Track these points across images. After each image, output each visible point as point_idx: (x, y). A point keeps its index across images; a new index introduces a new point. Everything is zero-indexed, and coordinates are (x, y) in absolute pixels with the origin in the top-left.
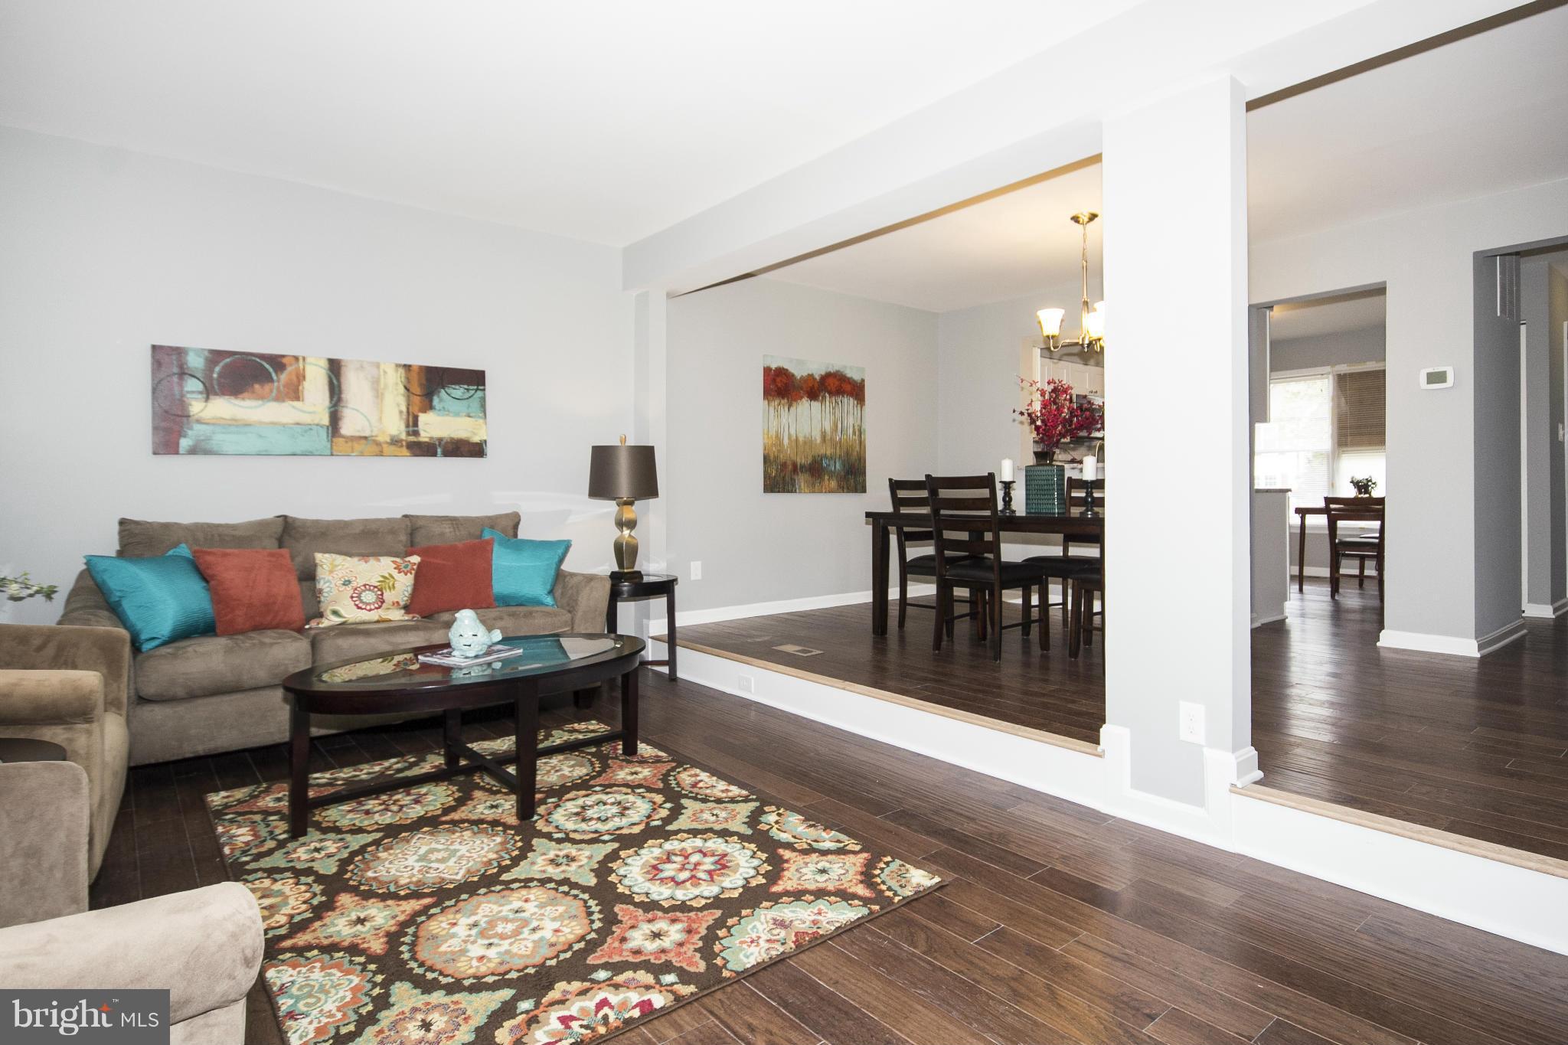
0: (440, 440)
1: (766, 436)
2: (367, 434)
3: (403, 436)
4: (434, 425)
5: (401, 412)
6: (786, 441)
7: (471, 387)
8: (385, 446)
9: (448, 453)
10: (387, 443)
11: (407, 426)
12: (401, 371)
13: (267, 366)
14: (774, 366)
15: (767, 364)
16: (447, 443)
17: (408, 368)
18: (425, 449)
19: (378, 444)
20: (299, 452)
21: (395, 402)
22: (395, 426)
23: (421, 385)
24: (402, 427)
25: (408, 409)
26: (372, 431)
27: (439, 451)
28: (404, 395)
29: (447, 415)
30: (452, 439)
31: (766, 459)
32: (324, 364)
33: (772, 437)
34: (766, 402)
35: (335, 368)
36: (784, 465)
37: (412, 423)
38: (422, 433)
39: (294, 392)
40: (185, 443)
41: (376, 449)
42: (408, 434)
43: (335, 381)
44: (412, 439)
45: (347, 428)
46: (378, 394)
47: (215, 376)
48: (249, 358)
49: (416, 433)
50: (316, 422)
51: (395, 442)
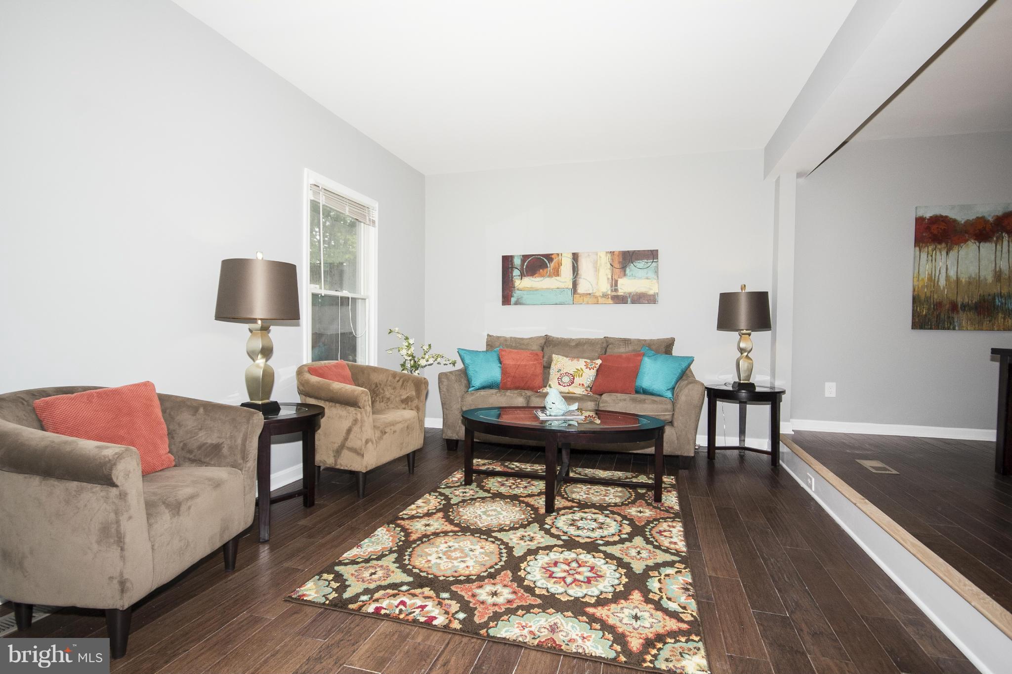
0: (630, 294)
1: (915, 280)
2: (591, 292)
3: (609, 292)
4: (626, 286)
5: (608, 279)
6: (942, 282)
7: (649, 261)
8: (599, 298)
9: (633, 302)
10: (600, 296)
11: (612, 286)
12: (609, 255)
13: (545, 260)
14: (928, 215)
15: (920, 214)
16: (634, 295)
17: (612, 253)
18: (620, 300)
19: (596, 297)
20: (558, 303)
21: (605, 272)
22: (605, 287)
23: (619, 262)
24: (609, 287)
25: (612, 276)
26: (593, 290)
27: (629, 300)
28: (610, 269)
29: (635, 279)
30: (637, 293)
31: (916, 300)
32: (570, 256)
33: (923, 279)
34: (917, 249)
35: (575, 257)
36: (939, 305)
37: (614, 284)
38: (620, 290)
39: (557, 273)
40: (513, 300)
41: (595, 300)
42: (612, 291)
43: (576, 265)
44: (614, 294)
45: (581, 289)
46: (597, 270)
47: (525, 267)
48: (539, 257)
49: (616, 290)
50: (566, 287)
51: (605, 296)
